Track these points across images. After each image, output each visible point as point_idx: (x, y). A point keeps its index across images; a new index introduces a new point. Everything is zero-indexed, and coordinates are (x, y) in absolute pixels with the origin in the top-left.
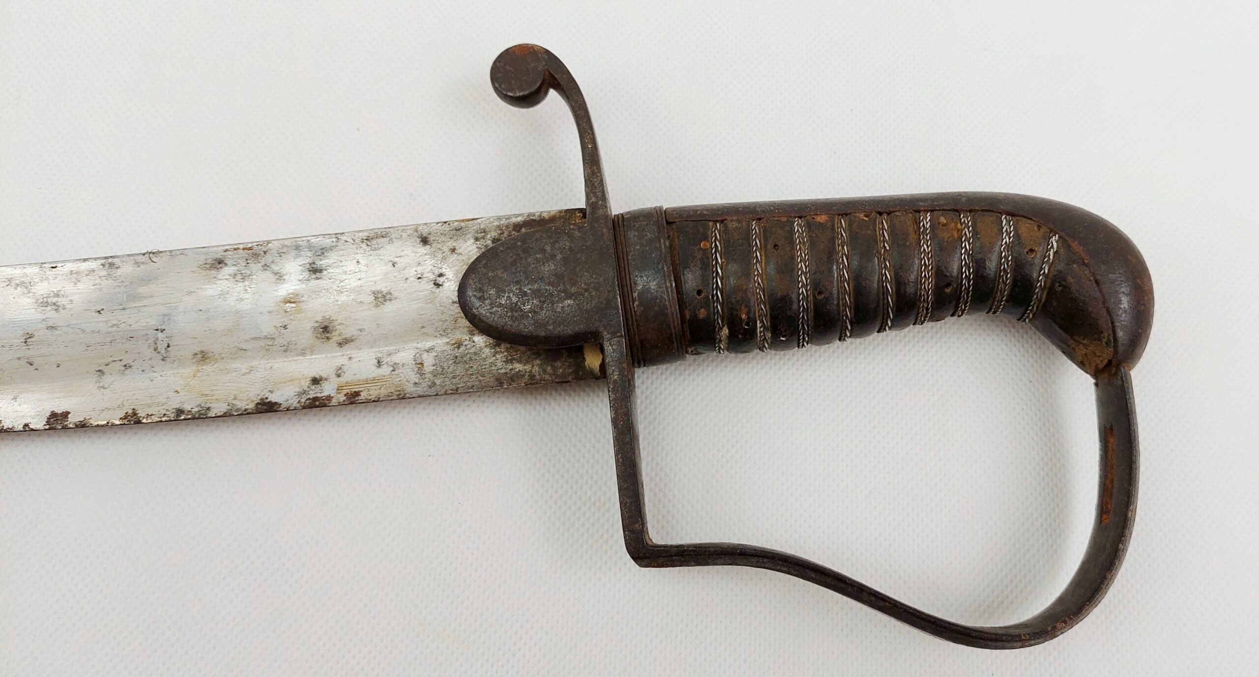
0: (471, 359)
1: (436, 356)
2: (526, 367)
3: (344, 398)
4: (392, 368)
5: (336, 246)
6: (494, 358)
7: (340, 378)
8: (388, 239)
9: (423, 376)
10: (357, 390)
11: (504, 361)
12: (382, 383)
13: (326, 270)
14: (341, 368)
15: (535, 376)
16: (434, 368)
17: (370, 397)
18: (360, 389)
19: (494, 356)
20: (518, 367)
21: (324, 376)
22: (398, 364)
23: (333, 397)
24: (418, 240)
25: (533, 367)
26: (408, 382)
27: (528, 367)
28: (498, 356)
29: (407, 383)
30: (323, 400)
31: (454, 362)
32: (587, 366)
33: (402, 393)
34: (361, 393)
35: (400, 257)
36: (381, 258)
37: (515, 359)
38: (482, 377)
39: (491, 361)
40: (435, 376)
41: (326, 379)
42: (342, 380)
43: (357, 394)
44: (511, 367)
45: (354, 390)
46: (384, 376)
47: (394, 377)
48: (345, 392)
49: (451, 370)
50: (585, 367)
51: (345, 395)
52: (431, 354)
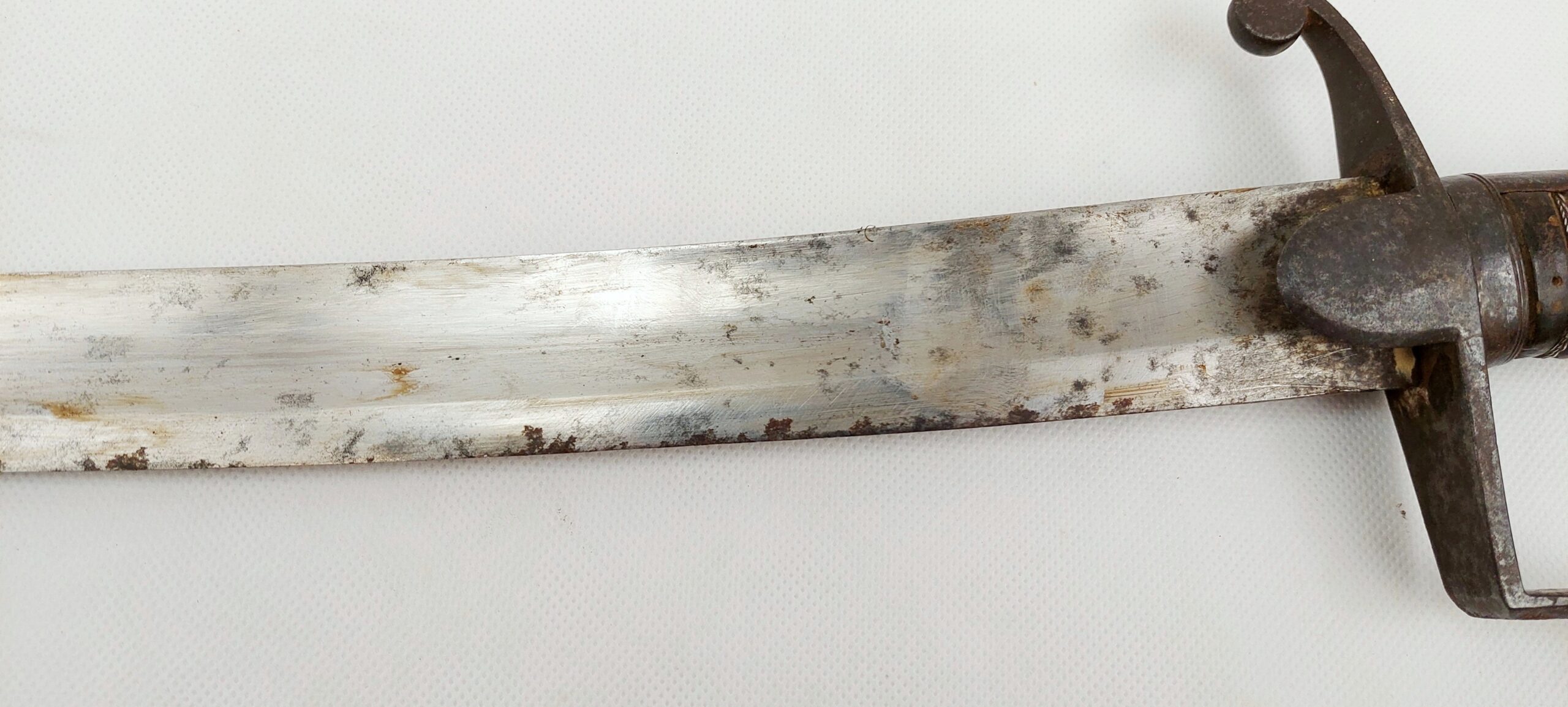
0: (1261, 361)
1: (1220, 357)
2: (1326, 372)
3: (1113, 407)
4: (1168, 372)
5: (1088, 222)
6: (1289, 360)
7: (1108, 383)
8: (1149, 213)
9: (1205, 381)
10: (1127, 397)
11: (1300, 364)
12: (1157, 390)
13: (1075, 251)
14: (1108, 371)
15: (1336, 382)
16: (1218, 371)
17: (1143, 407)
18: (1131, 397)
19: (1289, 357)
20: (1317, 371)
21: (1089, 380)
22: (1176, 366)
23: (1099, 406)
24: (1184, 215)
25: (1334, 371)
26: (1188, 388)
27: (1329, 372)
28: (1293, 358)
29: (1186, 389)
30: (1088, 409)
31: (1242, 365)
32: (1398, 371)
33: (1180, 401)
34: (1133, 401)
35: (1163, 235)
36: (1140, 236)
37: (1313, 362)
38: (1275, 383)
39: (1284, 364)
40: (1219, 381)
41: (1091, 384)
42: (1110, 385)
43: (1127, 402)
44: (1309, 371)
45: (1123, 398)
46: (1159, 381)
47: (1171, 382)
48: (1113, 400)
49: (1237, 374)
50: (1395, 372)
51: (1114, 404)
52: (1214, 354)
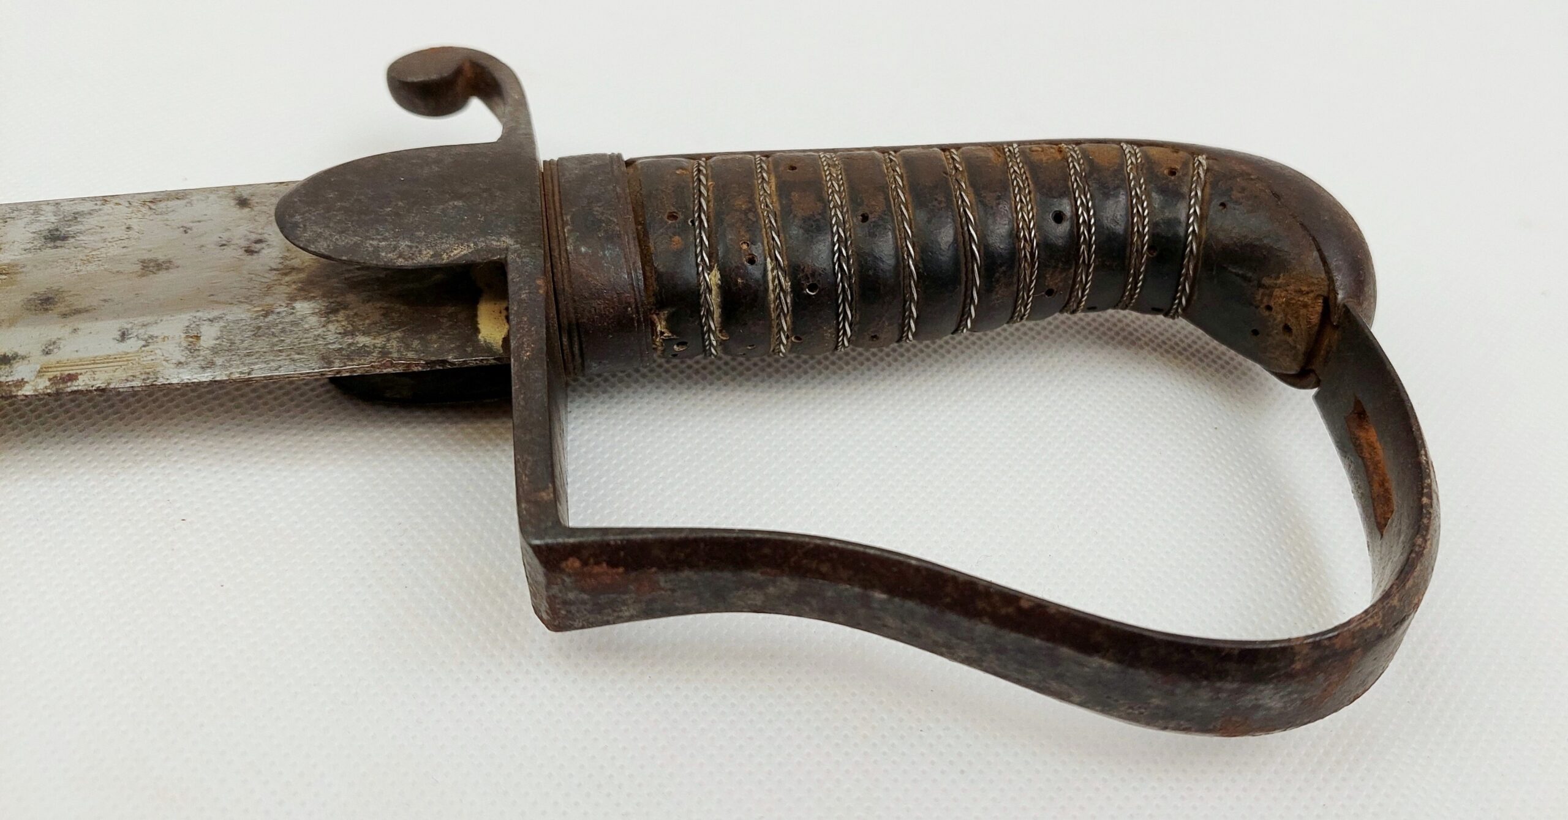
0: (283, 331)
1: (225, 327)
2: (376, 341)
3: (48, 383)
4: (143, 343)
5: (100, 210)
6: (324, 329)
7: (49, 357)
8: (187, 200)
9: (196, 353)
10: (71, 372)
11: (340, 333)
12: (120, 363)
13: (73, 237)
14: (54, 343)
15: (391, 353)
16: (217, 342)
17: (94, 383)
18: (79, 372)
19: (324, 326)
20: (362, 340)
21: (21, 352)
22: (157, 337)
23: (27, 382)
24: (233, 203)
25: (388, 340)
26: (167, 361)
27: (379, 341)
28: (331, 327)
29: (164, 363)
30: (9, 386)
31: (254, 335)
32: (482, 339)
33: (152, 376)
34: (80, 377)
35: (199, 222)
36: (168, 223)
37: (359, 330)
38: (299, 354)
39: (316, 333)
40: (216, 353)
41: (23, 358)
42: (52, 359)
43: (72, 378)
44: (350, 341)
45: (67, 373)
46: (128, 353)
47: (143, 354)
48: (51, 375)
49: (246, 344)
50: (478, 341)
51: (50, 380)
52: (216, 324)
